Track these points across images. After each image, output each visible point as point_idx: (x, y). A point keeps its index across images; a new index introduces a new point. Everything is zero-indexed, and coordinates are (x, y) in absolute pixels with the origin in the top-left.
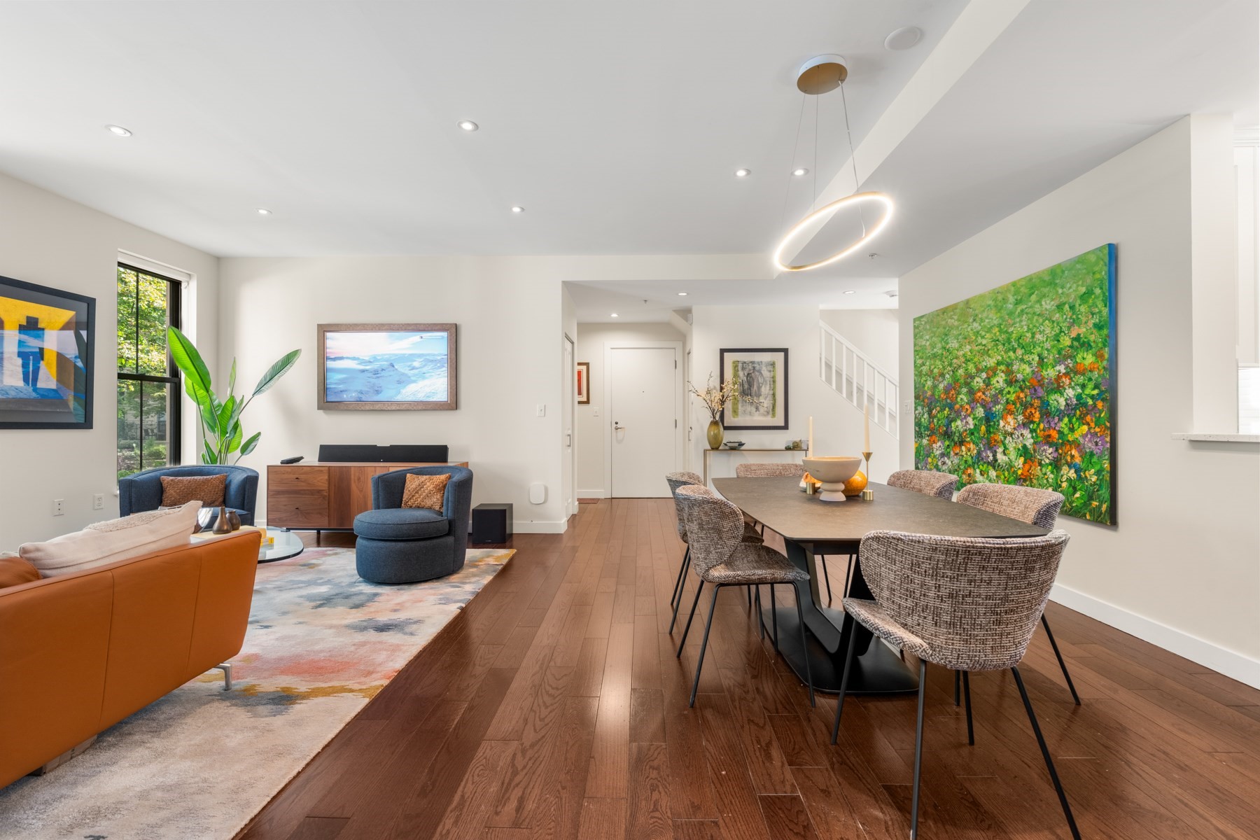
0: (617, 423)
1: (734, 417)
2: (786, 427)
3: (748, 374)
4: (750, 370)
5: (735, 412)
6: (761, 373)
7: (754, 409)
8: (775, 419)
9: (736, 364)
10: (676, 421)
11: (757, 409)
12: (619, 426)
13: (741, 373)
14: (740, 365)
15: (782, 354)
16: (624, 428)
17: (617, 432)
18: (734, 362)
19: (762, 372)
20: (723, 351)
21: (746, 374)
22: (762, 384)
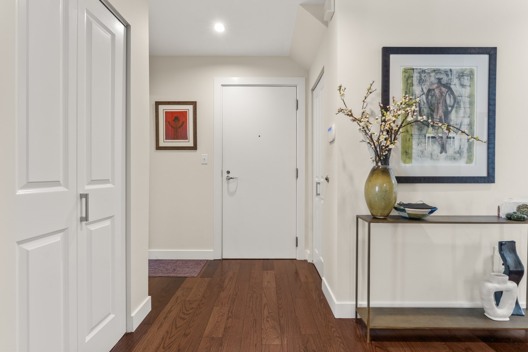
0: (228, 172)
1: (405, 162)
2: (490, 178)
3: (429, 91)
4: (432, 84)
5: (407, 154)
6: (450, 89)
7: (437, 148)
8: (473, 164)
9: (408, 74)
10: (297, 170)
11: (443, 149)
12: (230, 175)
13: (417, 89)
14: (416, 75)
15: (485, 58)
16: (237, 178)
17: (228, 183)
18: (405, 71)
19: (452, 87)
20: (387, 52)
21: (425, 91)
22: (452, 107)
